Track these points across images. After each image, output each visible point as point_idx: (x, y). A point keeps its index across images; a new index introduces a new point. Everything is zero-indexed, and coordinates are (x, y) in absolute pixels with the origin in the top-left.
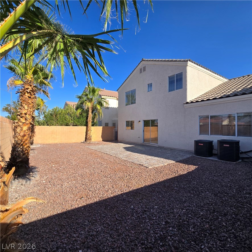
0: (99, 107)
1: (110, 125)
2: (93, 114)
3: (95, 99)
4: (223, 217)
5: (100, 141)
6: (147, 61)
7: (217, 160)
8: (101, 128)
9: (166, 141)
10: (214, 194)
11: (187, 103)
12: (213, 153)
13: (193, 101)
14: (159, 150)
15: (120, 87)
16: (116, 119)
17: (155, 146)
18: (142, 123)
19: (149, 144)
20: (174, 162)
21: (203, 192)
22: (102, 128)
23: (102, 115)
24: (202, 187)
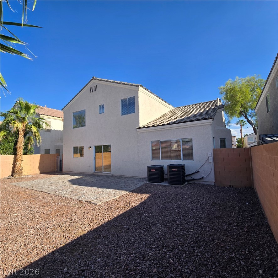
0: (34, 129)
1: (53, 152)
2: (27, 139)
3: (29, 118)
4: (171, 252)
5: (36, 174)
6: (98, 80)
7: (167, 185)
8: (38, 156)
9: (119, 169)
10: (164, 225)
11: (140, 128)
12: (164, 178)
13: (145, 126)
14: (112, 180)
15: (66, 106)
16: (59, 144)
17: (108, 175)
18: (93, 149)
19: (101, 173)
20: (127, 192)
21: (153, 225)
22: (40, 157)
23: (40, 139)
24: (153, 219)
